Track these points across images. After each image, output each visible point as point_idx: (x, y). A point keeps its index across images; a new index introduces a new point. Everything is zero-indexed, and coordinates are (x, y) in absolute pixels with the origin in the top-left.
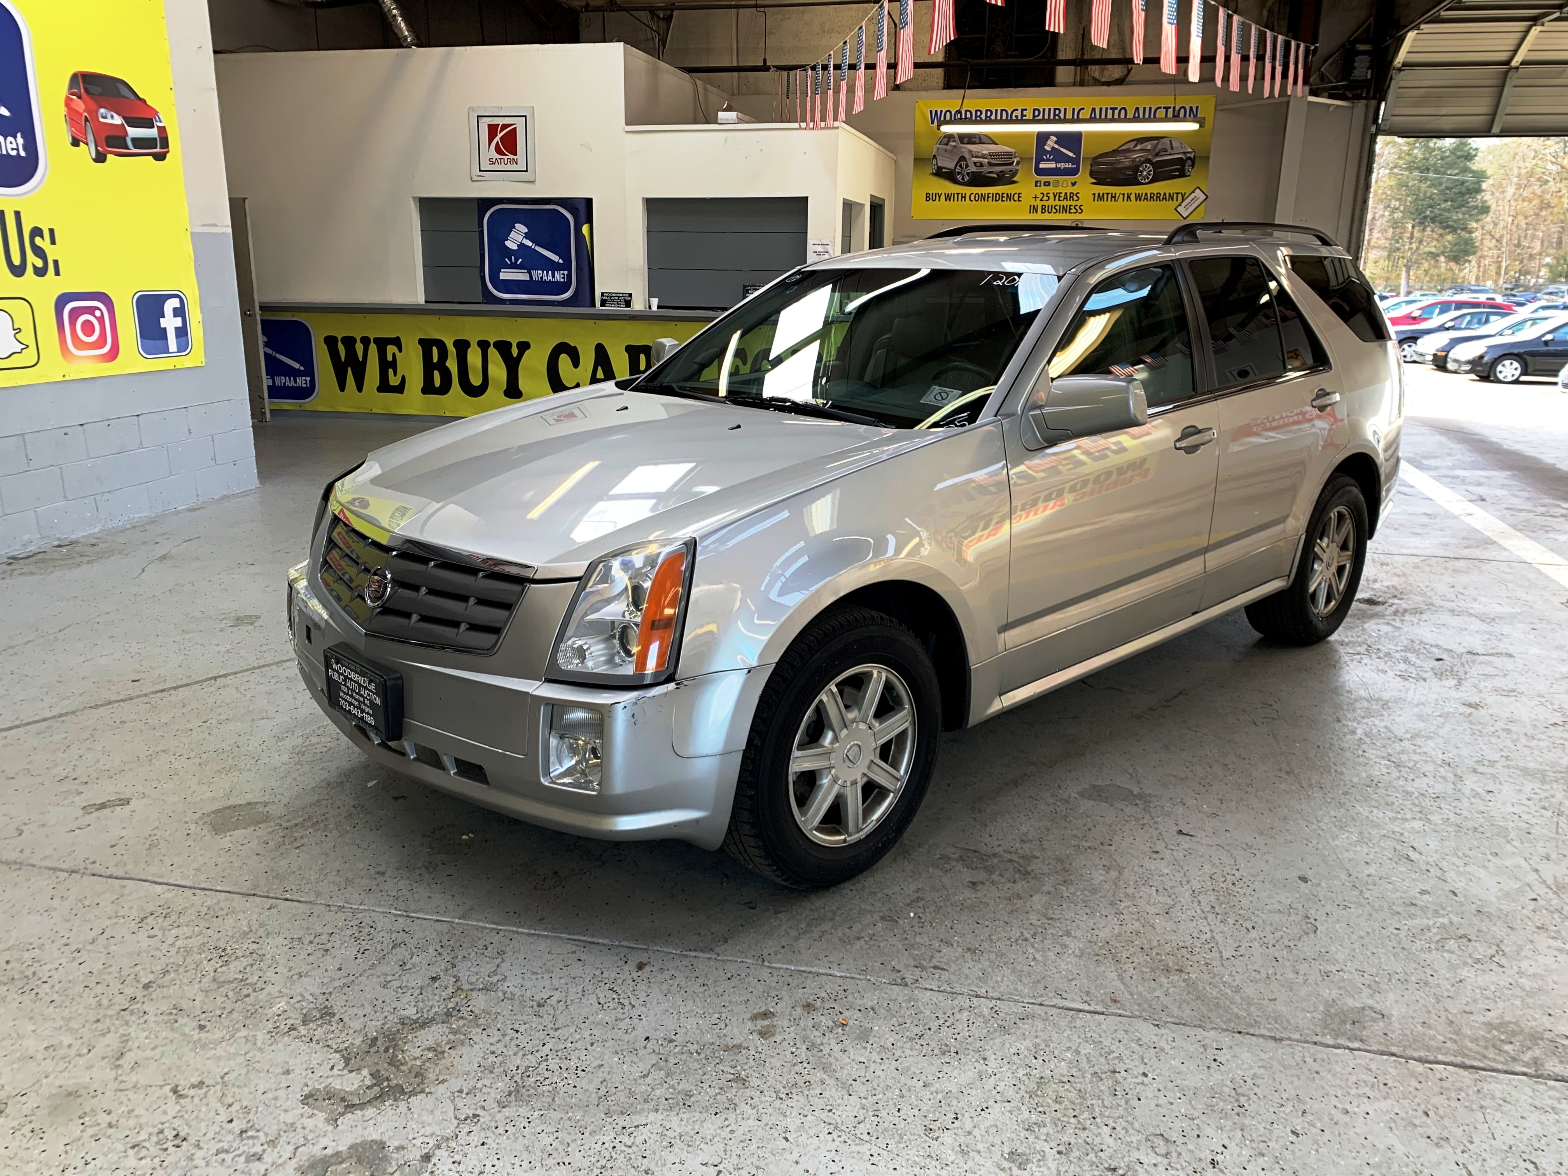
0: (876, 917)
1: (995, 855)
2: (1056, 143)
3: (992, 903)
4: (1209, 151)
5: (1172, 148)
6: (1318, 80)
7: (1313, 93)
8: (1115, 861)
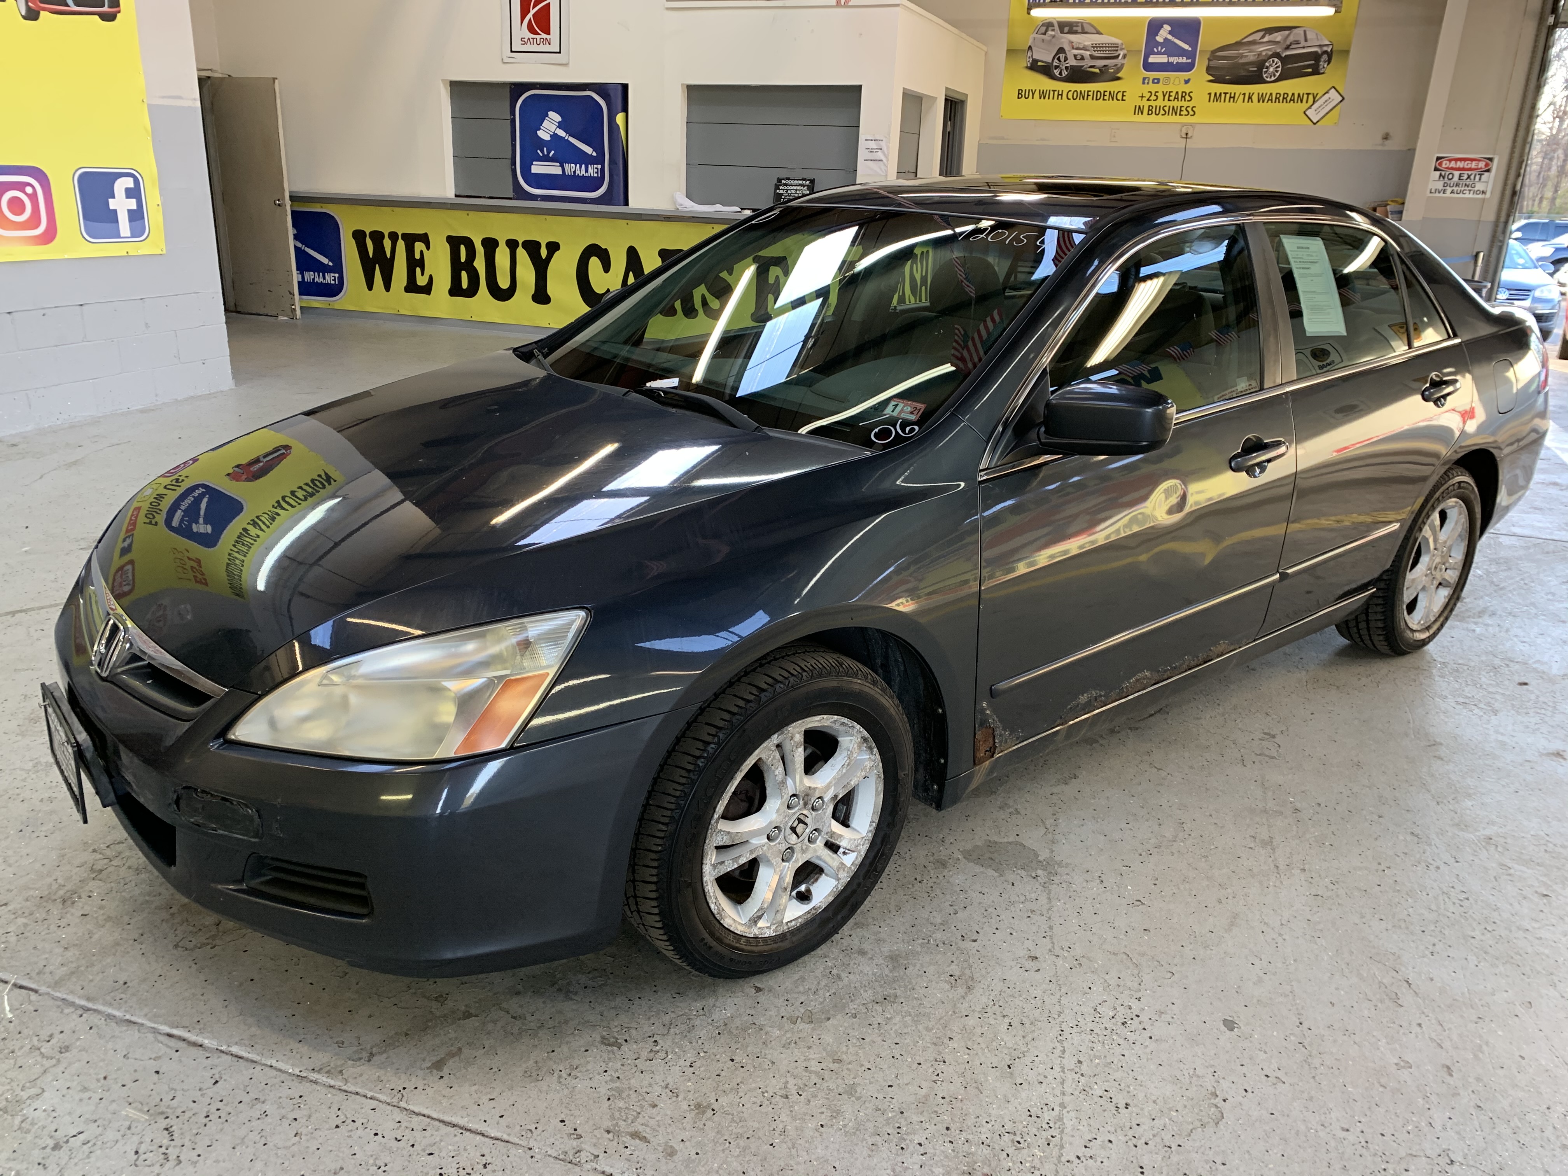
2: (1170, 33)
4: (1350, 45)
5: (1306, 40)
8: (970, 967)
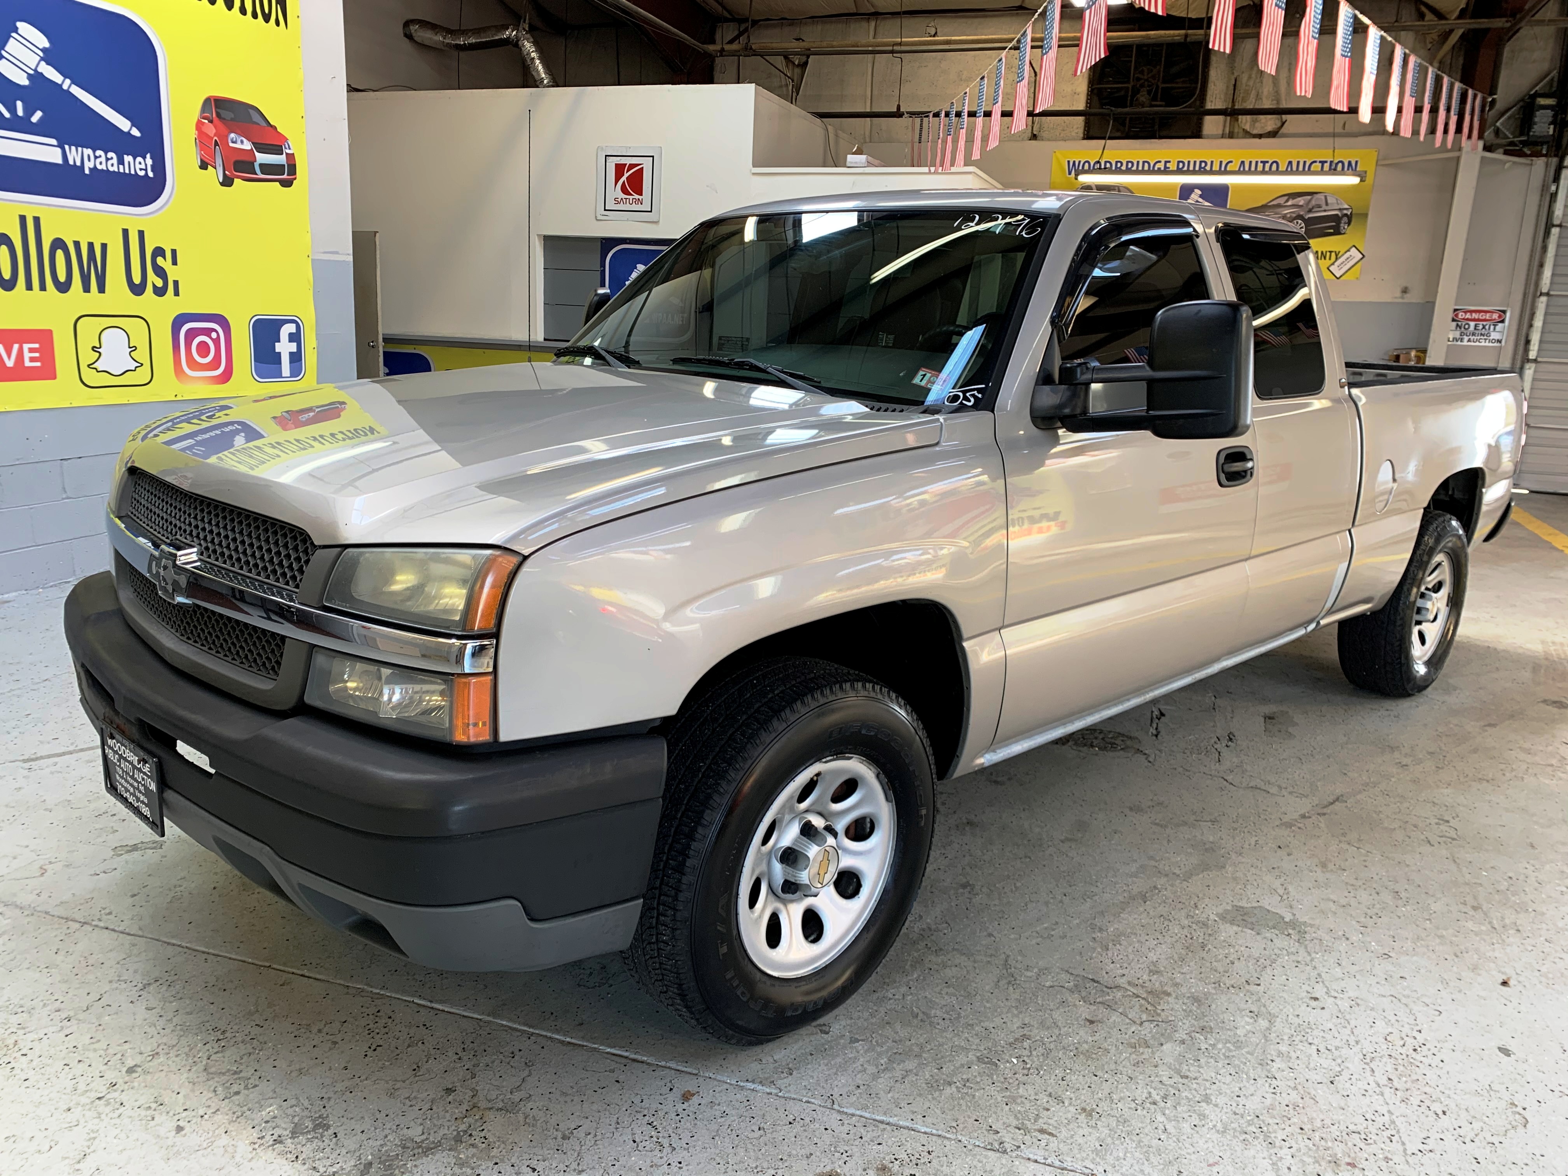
0: (971, 1056)
1: (1118, 987)
2: (1201, 196)
3: (1113, 1050)
4: (1368, 209)
5: (1327, 204)
6: (1492, 136)
7: (1487, 148)
8: (1265, 1006)
